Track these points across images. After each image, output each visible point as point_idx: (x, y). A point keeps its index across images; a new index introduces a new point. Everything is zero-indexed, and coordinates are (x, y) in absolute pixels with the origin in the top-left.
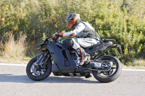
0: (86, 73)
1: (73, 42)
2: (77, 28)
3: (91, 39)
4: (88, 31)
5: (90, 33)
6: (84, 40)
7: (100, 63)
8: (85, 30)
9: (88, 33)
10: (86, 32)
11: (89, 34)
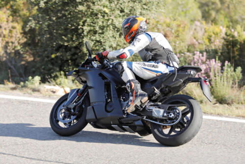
0: (138, 127)
1: (123, 68)
2: (133, 44)
3: (156, 64)
4: (155, 49)
5: (158, 53)
6: (143, 66)
7: (163, 109)
8: (149, 47)
9: (154, 52)
10: (151, 52)
11: (156, 55)
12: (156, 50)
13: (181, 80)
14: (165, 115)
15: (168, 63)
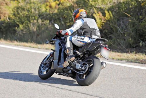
8: (82, 27)
10: (83, 30)
11: (85, 32)
12: (85, 29)
13: (95, 47)
14: (80, 67)
15: (90, 37)
